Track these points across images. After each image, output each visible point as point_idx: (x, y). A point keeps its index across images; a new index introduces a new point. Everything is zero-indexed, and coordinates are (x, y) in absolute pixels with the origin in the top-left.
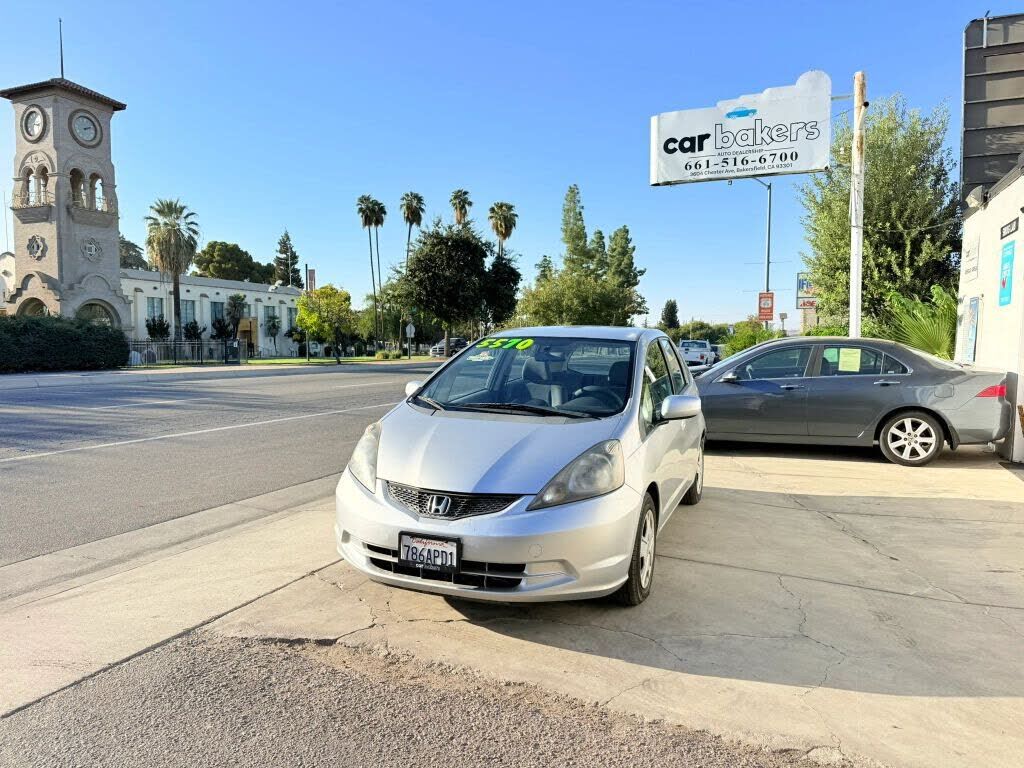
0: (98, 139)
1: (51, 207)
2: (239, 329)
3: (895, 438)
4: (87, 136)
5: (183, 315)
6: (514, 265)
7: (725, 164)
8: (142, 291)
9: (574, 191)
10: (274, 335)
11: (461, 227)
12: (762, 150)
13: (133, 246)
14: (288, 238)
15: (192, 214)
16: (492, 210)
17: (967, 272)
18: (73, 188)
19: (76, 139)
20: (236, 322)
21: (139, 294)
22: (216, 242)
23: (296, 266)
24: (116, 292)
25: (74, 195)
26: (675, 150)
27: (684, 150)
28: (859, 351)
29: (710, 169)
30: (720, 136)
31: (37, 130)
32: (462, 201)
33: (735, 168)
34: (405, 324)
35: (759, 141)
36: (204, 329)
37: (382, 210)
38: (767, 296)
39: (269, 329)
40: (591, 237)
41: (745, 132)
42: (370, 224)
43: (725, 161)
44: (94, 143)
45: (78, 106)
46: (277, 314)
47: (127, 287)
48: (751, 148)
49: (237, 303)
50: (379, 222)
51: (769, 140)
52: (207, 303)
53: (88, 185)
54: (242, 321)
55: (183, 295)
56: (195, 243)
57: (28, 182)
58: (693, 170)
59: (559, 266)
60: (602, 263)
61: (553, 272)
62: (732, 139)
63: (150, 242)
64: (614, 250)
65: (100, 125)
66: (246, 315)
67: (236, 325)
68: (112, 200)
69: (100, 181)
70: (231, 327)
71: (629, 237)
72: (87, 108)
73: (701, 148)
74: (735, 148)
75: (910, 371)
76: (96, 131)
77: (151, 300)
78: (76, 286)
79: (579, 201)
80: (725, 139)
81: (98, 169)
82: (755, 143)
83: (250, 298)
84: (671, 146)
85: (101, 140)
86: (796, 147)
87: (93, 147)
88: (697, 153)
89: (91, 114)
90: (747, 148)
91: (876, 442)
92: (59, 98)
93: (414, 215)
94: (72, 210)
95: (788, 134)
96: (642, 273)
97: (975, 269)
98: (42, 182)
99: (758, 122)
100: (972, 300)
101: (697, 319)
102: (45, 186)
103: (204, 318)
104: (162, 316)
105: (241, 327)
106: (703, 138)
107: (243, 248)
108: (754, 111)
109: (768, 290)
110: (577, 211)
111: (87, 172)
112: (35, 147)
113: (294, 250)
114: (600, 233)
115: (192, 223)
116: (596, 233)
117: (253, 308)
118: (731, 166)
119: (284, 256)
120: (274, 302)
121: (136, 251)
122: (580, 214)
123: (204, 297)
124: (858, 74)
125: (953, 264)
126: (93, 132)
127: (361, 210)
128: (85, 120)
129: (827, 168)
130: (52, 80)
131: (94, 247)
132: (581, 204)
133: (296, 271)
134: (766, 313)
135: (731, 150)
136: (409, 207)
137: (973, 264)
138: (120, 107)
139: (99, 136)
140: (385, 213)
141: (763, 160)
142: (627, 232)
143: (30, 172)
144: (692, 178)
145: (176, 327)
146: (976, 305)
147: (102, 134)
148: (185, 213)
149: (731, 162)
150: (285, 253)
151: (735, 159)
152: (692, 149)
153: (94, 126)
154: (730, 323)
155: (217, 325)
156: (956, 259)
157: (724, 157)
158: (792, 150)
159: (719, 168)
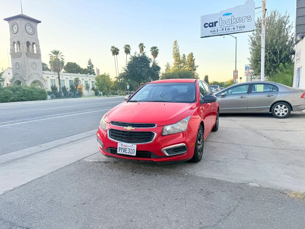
1: (21, 53)
2: (78, 88)
4: (30, 31)
5: (61, 84)
6: (158, 65)
7: (223, 30)
8: (49, 78)
9: (176, 42)
10: (88, 90)
11: (142, 54)
12: (234, 25)
13: (45, 64)
14: (90, 60)
15: (62, 53)
16: (151, 48)
17: (297, 60)
18: (27, 47)
19: (27, 32)
21: (48, 78)
22: (69, 62)
23: (93, 69)
24: (42, 78)
25: (28, 49)
26: (207, 27)
27: (210, 26)
29: (218, 32)
30: (221, 22)
31: (15, 30)
32: (142, 46)
33: (226, 31)
34: (127, 85)
35: (233, 23)
36: (68, 88)
38: (236, 72)
39: (87, 88)
40: (181, 56)
41: (229, 20)
42: (115, 55)
43: (223, 29)
44: (33, 33)
46: (89, 83)
47: (45, 76)
48: (231, 25)
49: (77, 80)
50: (117, 54)
51: (236, 22)
52: (68, 80)
53: (32, 46)
55: (61, 78)
56: (64, 62)
57: (14, 46)
58: (213, 32)
59: (172, 65)
60: (185, 64)
61: (170, 67)
62: (224, 23)
63: (50, 62)
64: (188, 60)
66: (79, 84)
67: (77, 87)
68: (39, 51)
69: (35, 45)
70: (75, 87)
71: (193, 56)
72: (30, 23)
73: (215, 26)
74: (226, 25)
77: (52, 80)
78: (30, 76)
79: (177, 45)
80: (223, 23)
81: (35, 42)
82: (232, 24)
83: (80, 79)
84: (206, 25)
85: (35, 32)
87: (32, 34)
88: (214, 27)
89: (31, 25)
90: (229, 25)
92: (22, 20)
93: (127, 51)
94: (28, 54)
95: (242, 20)
96: (197, 66)
98: (18, 46)
99: (233, 17)
100: (298, 68)
101: (214, 81)
103: (67, 86)
104: (55, 85)
106: (216, 22)
107: (77, 64)
108: (231, 14)
109: (236, 70)
111: (31, 42)
112: (15, 35)
113: (92, 64)
114: (184, 55)
115: (62, 56)
117: (81, 81)
119: (89, 66)
120: (88, 80)
121: (46, 66)
122: (178, 49)
125: (293, 58)
126: (32, 30)
127: (112, 50)
128: (30, 26)
129: (254, 30)
130: (19, 15)
131: (35, 65)
135: (224, 26)
136: (126, 49)
137: (298, 58)
138: (39, 22)
140: (119, 51)
141: (234, 29)
142: (192, 54)
143: (14, 43)
144: (213, 35)
145: (59, 88)
146: (300, 70)
147: (35, 31)
148: (59, 53)
149: (224, 29)
151: (226, 29)
152: (212, 26)
153: (33, 28)
154: (224, 81)
155: (71, 87)
157: (222, 28)
158: (243, 25)
159: (221, 32)
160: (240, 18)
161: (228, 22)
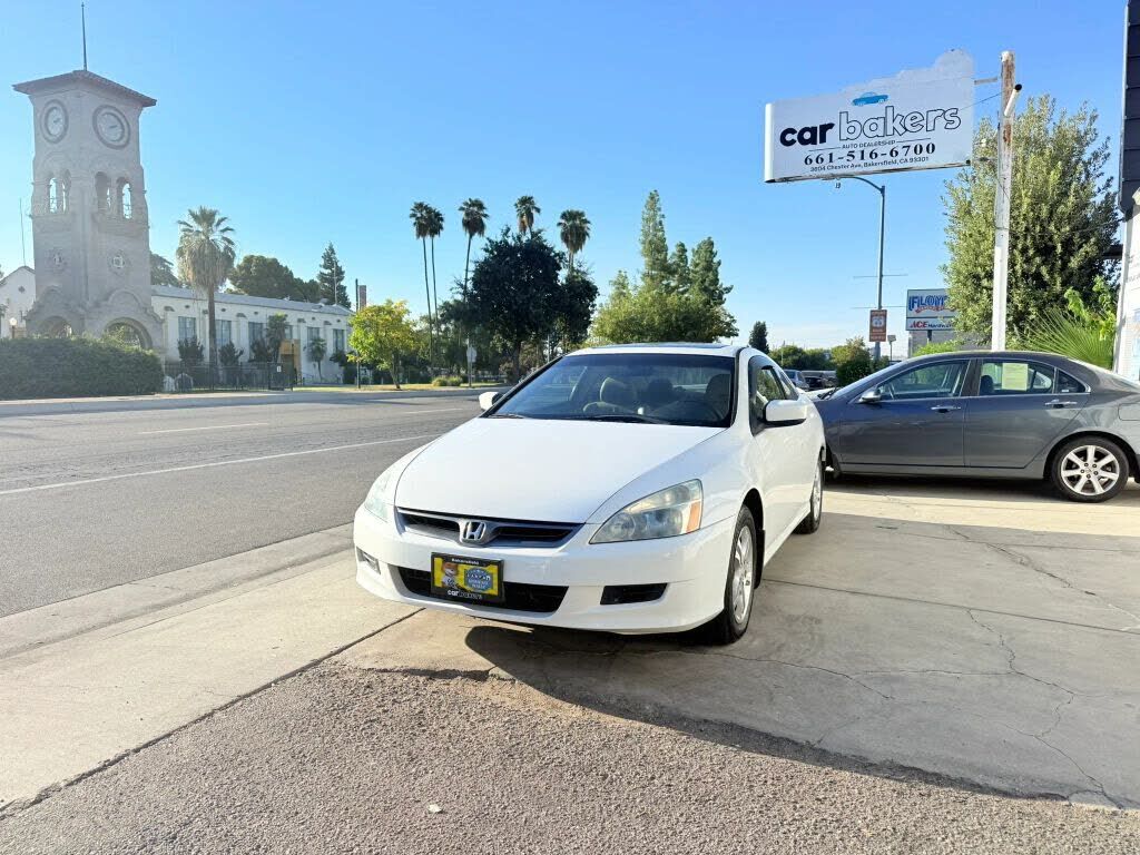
0: (125, 139)
2: (280, 353)
5: (218, 337)
6: (589, 278)
7: (851, 158)
8: (173, 310)
9: (653, 198)
10: (318, 360)
11: (529, 237)
12: (893, 142)
13: (162, 260)
14: (332, 250)
15: (225, 219)
16: (563, 216)
18: (98, 194)
19: (101, 139)
20: (277, 344)
21: (170, 313)
22: (252, 256)
23: (343, 283)
24: (146, 310)
25: (99, 202)
26: (793, 142)
27: (803, 142)
28: (1026, 366)
29: (833, 164)
30: (845, 126)
31: (56, 130)
32: (527, 207)
33: (863, 162)
35: (890, 131)
36: (242, 353)
37: (440, 218)
38: (879, 313)
39: (313, 352)
40: (672, 250)
41: (875, 121)
42: (425, 234)
43: (851, 155)
44: (122, 142)
45: (103, 102)
46: (321, 336)
47: (158, 305)
48: (881, 140)
49: (278, 325)
50: (435, 231)
51: (901, 130)
52: (244, 324)
53: (115, 191)
54: (282, 343)
55: (219, 315)
56: (232, 255)
57: (49, 187)
58: (814, 164)
59: (636, 284)
60: (684, 280)
62: (858, 128)
63: (180, 255)
64: (697, 265)
65: (128, 123)
66: (288, 337)
67: (277, 348)
68: (139, 208)
69: (127, 186)
70: (272, 350)
71: (714, 250)
72: (112, 104)
73: (823, 140)
74: (862, 139)
76: (123, 129)
77: (183, 320)
78: (103, 303)
79: (660, 209)
80: (851, 130)
81: (128, 174)
82: (885, 134)
83: (292, 319)
84: (789, 137)
85: (129, 139)
86: (933, 138)
87: (123, 146)
88: (819, 145)
89: (117, 110)
90: (877, 139)
92: (82, 92)
93: (474, 224)
94: (98, 218)
95: (923, 123)
96: (728, 290)
98: (64, 187)
99: (890, 110)
100: (1137, 311)
101: (789, 343)
102: (67, 191)
103: (241, 339)
104: (195, 338)
105: (282, 351)
106: (826, 128)
107: (283, 263)
108: (885, 97)
109: (880, 307)
110: (658, 219)
111: (113, 173)
112: (55, 147)
113: (339, 264)
114: (682, 245)
115: (226, 230)
116: (677, 246)
117: (294, 328)
118: (857, 160)
119: (327, 271)
120: (318, 323)
121: (164, 266)
122: (661, 223)
123: (242, 317)
126: (120, 131)
127: (414, 216)
128: (112, 117)
130: (75, 72)
131: (122, 260)
132: (662, 213)
133: (343, 289)
134: (878, 333)
135: (857, 142)
136: (469, 213)
138: (151, 102)
139: (126, 135)
140: (442, 220)
141: (894, 154)
142: (712, 244)
143: (50, 175)
144: (812, 174)
145: (211, 349)
147: (129, 134)
148: (217, 218)
149: (858, 155)
150: (330, 267)
151: (863, 152)
152: (813, 141)
153: (122, 125)
154: (826, 348)
155: (256, 348)
157: (851, 149)
158: (928, 142)
159: (844, 162)
160: (916, 115)
161: (874, 127)
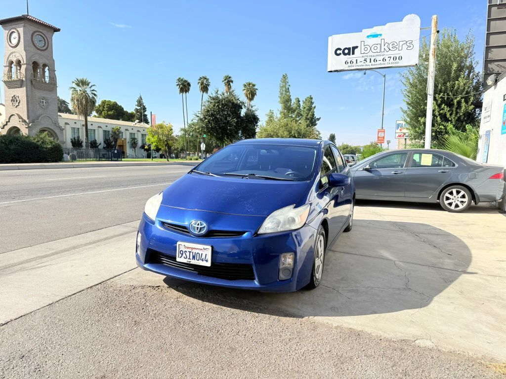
0: (46, 47)
1: (23, 81)
3: (448, 198)
4: (40, 45)
5: (89, 137)
6: (255, 114)
7: (365, 62)
8: (69, 124)
9: (285, 77)
10: (135, 148)
11: (228, 94)
12: (384, 55)
13: (64, 102)
14: (141, 98)
15: (94, 85)
16: (245, 86)
17: (485, 118)
18: (34, 71)
19: (35, 46)
20: (116, 141)
21: (67, 126)
22: (105, 101)
23: (145, 113)
24: (56, 124)
25: (34, 75)
26: (340, 54)
27: (345, 54)
28: (431, 155)
29: (358, 64)
30: (363, 47)
31: (15, 42)
32: (228, 81)
33: (370, 64)
34: (200, 143)
35: (383, 50)
36: (100, 144)
37: (189, 85)
38: (382, 130)
39: (132, 144)
40: (293, 101)
41: (376, 45)
42: (183, 92)
43: (365, 60)
44: (44, 48)
45: (35, 29)
46: (136, 137)
47: (62, 122)
48: (379, 54)
49: (117, 131)
50: (187, 91)
51: (388, 50)
52: (101, 131)
53: (41, 70)
54: (118, 140)
55: (89, 127)
56: (96, 101)
57: (11, 67)
58: (349, 64)
59: (277, 115)
60: (299, 115)
61: (275, 117)
62: (369, 49)
63: (72, 100)
64: (305, 108)
65: (47, 39)
66: (121, 137)
67: (116, 142)
68: (53, 78)
69: (47, 68)
70: (113, 143)
71: (313, 101)
72: (41, 31)
73: (353, 53)
74: (371, 53)
75: (457, 165)
76: (45, 42)
77: (73, 129)
78: (36, 121)
79: (288, 83)
80: (366, 49)
81: (47, 62)
82: (381, 51)
83: (123, 130)
84: (338, 52)
86: (402, 53)
87: (44, 50)
88: (351, 56)
89: (42, 33)
90: (377, 54)
91: (438, 201)
92: (27, 25)
93: (205, 88)
94: (34, 83)
95: (397, 47)
96: (318, 119)
97: (489, 116)
98: (18, 68)
99: (383, 40)
100: (487, 132)
101: (345, 143)
102: (20, 69)
103: (100, 138)
104: (79, 137)
105: (118, 143)
106: (354, 48)
107: (119, 104)
108: (381, 35)
109: (382, 128)
110: (287, 87)
111: (41, 62)
112: (14, 50)
113: (144, 105)
114: (298, 99)
115: (93, 90)
116: (296, 99)
117: (124, 133)
118: (368, 63)
119: (139, 108)
120: (135, 131)
121: (65, 104)
122: (288, 89)
123: (100, 128)
124: (434, 17)
125: (477, 115)
126: (44, 42)
127: (178, 85)
128: (40, 36)
129: (416, 64)
130: (23, 15)
131: (44, 101)
133: (145, 116)
134: (381, 140)
135: (368, 54)
136: (202, 83)
137: (488, 114)
138: (58, 30)
139: (47, 44)
141: (384, 60)
142: (312, 98)
143: (12, 62)
144: (349, 68)
145: (86, 142)
146: (489, 134)
148: (90, 85)
149: (368, 60)
150: (140, 106)
151: (370, 59)
152: (349, 54)
153: (45, 40)
154: (361, 146)
155: (106, 142)
156: (478, 112)
157: (365, 58)
158: (399, 55)
159: (362, 63)
160: (395, 43)
161: (375, 48)
